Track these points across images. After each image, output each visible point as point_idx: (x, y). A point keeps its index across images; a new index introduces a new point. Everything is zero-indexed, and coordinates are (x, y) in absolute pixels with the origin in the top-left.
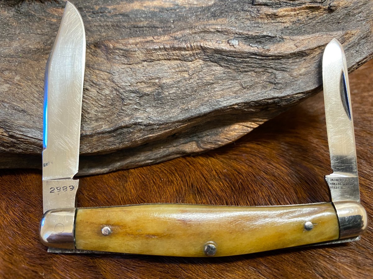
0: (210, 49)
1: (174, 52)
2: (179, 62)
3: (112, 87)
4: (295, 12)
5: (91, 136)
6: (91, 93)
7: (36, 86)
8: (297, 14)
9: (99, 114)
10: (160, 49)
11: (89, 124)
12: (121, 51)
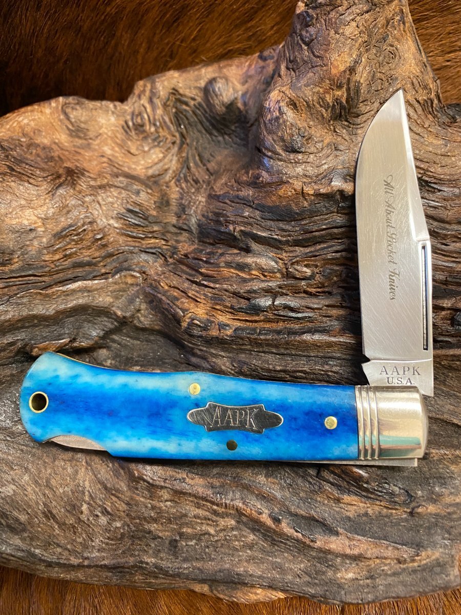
0: (246, 516)
1: (204, 503)
2: (208, 513)
3: (124, 521)
4: (366, 505)
5: (89, 567)
6: (100, 520)
7: (44, 495)
8: (368, 507)
9: (104, 545)
10: (190, 494)
11: (89, 552)
12: (145, 483)
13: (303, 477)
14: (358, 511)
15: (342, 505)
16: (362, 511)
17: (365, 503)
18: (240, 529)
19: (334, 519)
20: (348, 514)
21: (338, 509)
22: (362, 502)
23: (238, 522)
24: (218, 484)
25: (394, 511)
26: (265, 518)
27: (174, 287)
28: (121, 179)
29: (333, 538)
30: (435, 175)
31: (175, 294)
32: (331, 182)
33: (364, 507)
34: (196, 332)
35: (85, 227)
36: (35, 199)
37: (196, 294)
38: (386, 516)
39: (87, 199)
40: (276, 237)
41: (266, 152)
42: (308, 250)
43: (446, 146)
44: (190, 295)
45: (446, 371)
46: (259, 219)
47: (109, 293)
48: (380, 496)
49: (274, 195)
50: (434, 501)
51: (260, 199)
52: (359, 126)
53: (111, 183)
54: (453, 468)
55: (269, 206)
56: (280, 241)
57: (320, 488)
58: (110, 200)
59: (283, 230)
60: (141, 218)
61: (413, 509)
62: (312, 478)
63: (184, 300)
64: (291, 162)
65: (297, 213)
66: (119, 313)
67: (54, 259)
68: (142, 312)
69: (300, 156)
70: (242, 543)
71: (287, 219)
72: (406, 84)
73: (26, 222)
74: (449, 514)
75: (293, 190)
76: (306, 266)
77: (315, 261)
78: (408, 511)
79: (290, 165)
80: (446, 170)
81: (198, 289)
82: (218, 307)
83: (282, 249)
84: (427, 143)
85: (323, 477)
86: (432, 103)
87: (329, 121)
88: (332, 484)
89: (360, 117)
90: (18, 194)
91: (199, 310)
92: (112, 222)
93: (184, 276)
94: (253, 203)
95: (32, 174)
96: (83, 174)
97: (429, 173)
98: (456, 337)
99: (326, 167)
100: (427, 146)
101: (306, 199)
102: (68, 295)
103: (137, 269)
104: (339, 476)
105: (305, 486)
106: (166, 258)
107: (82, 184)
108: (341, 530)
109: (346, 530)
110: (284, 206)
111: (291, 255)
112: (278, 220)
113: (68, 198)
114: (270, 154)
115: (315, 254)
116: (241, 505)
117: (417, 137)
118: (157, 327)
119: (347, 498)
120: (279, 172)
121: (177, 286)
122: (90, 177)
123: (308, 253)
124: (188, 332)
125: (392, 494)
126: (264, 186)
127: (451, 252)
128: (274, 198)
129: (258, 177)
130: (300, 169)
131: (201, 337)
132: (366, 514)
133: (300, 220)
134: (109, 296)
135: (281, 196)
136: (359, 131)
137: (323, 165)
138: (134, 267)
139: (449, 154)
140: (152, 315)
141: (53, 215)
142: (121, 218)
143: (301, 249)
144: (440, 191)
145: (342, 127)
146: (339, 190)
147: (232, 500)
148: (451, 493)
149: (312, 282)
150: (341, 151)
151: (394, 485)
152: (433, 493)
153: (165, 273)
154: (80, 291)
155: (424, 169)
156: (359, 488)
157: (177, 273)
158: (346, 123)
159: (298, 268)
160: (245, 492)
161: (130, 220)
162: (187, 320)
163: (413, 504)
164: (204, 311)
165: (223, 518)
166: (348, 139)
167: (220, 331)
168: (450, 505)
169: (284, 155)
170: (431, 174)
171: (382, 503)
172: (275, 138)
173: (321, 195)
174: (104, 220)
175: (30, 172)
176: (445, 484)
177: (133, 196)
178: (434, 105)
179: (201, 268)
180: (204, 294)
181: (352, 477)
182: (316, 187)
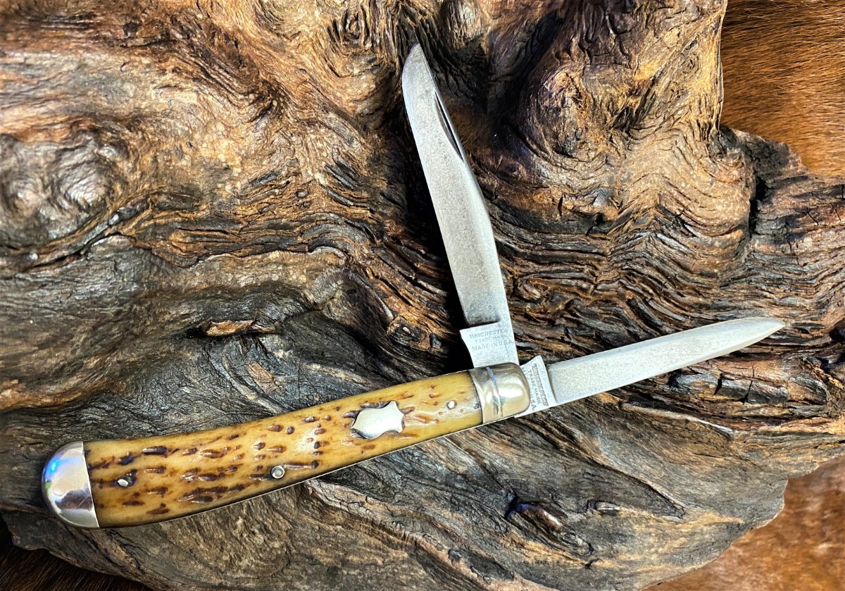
13: (490, 517)
14: (538, 558)
15: (523, 550)
16: (542, 559)
17: (548, 551)
18: (411, 563)
19: (513, 563)
20: (527, 559)
21: (518, 554)
22: (544, 550)
23: (411, 555)
24: (399, 513)
25: (572, 562)
26: (443, 555)
27: (382, 279)
28: (332, 115)
29: (509, 582)
30: (693, 216)
31: (383, 288)
32: (594, 201)
33: (545, 555)
34: (403, 341)
35: (289, 179)
36: (234, 125)
37: (409, 294)
38: (564, 566)
39: (294, 139)
40: (513, 246)
41: (530, 142)
42: (543, 269)
43: (712, 184)
44: (401, 293)
45: (652, 432)
46: (497, 218)
47: (305, 271)
48: (565, 546)
49: (527, 197)
50: (610, 557)
51: (507, 196)
52: (637, 142)
53: (320, 119)
54: (635, 527)
55: (516, 208)
56: (516, 253)
57: (507, 531)
58: (319, 145)
59: (521, 239)
60: (351, 177)
61: (591, 562)
62: (500, 519)
63: (393, 298)
64: (556, 165)
65: (545, 225)
66: (311, 297)
67: (246, 213)
68: (335, 300)
69: (568, 161)
70: (410, 578)
71: (532, 229)
72: (694, 101)
73: (222, 157)
74: (621, 570)
75: (551, 200)
76: (536, 287)
77: (546, 283)
78: (586, 563)
79: (554, 169)
80: (705, 213)
81: (412, 289)
82: (434, 316)
83: (514, 260)
84: (695, 177)
85: (513, 520)
86: (710, 128)
87: (610, 128)
88: (520, 528)
89: (641, 131)
90: (216, 115)
91: (410, 314)
92: (318, 176)
93: (397, 268)
94: (496, 197)
95: (228, 84)
96: (289, 99)
97: (688, 212)
98: (671, 398)
99: (592, 181)
100: (694, 179)
101: (560, 213)
102: (262, 266)
103: (340, 246)
104: (530, 521)
105: (491, 527)
106: (373, 238)
107: (289, 115)
108: (517, 576)
109: (522, 575)
110: (534, 214)
111: (523, 270)
112: (520, 226)
113: (273, 133)
114: (534, 147)
115: (549, 275)
116: (420, 538)
117: (688, 167)
118: (348, 322)
119: (531, 544)
120: (540, 174)
121: (386, 278)
122: (297, 106)
123: (541, 272)
124: (392, 339)
125: (576, 545)
126: (517, 183)
127: (686, 305)
128: (525, 201)
129: (513, 169)
130: (564, 176)
131: (408, 347)
132: (545, 562)
133: (546, 233)
134: (303, 273)
135: (534, 201)
136: (636, 148)
137: (589, 178)
138: (337, 242)
139: (712, 194)
140: (349, 307)
141: (255, 155)
142: (329, 173)
143: (535, 265)
144: (694, 236)
145: (621, 139)
146: (599, 213)
147: (412, 532)
148: (628, 551)
149: (538, 306)
150: (612, 166)
151: (579, 537)
152: (612, 549)
153: (372, 259)
154: (275, 263)
155: (683, 206)
156: (548, 536)
157: (389, 262)
158: (626, 135)
159: (528, 287)
160: (427, 524)
161: (339, 178)
162: (396, 325)
163: (593, 557)
164: (416, 318)
165: (396, 549)
166: (621, 154)
167: (431, 344)
168: (624, 562)
169: (551, 153)
170: (690, 214)
171: (565, 554)
172: (548, 131)
173: (578, 212)
174: (310, 172)
175: (227, 82)
176: (625, 541)
177: (345, 145)
178: (711, 131)
179: (418, 261)
180: (420, 297)
181: (545, 525)
182: (576, 203)
